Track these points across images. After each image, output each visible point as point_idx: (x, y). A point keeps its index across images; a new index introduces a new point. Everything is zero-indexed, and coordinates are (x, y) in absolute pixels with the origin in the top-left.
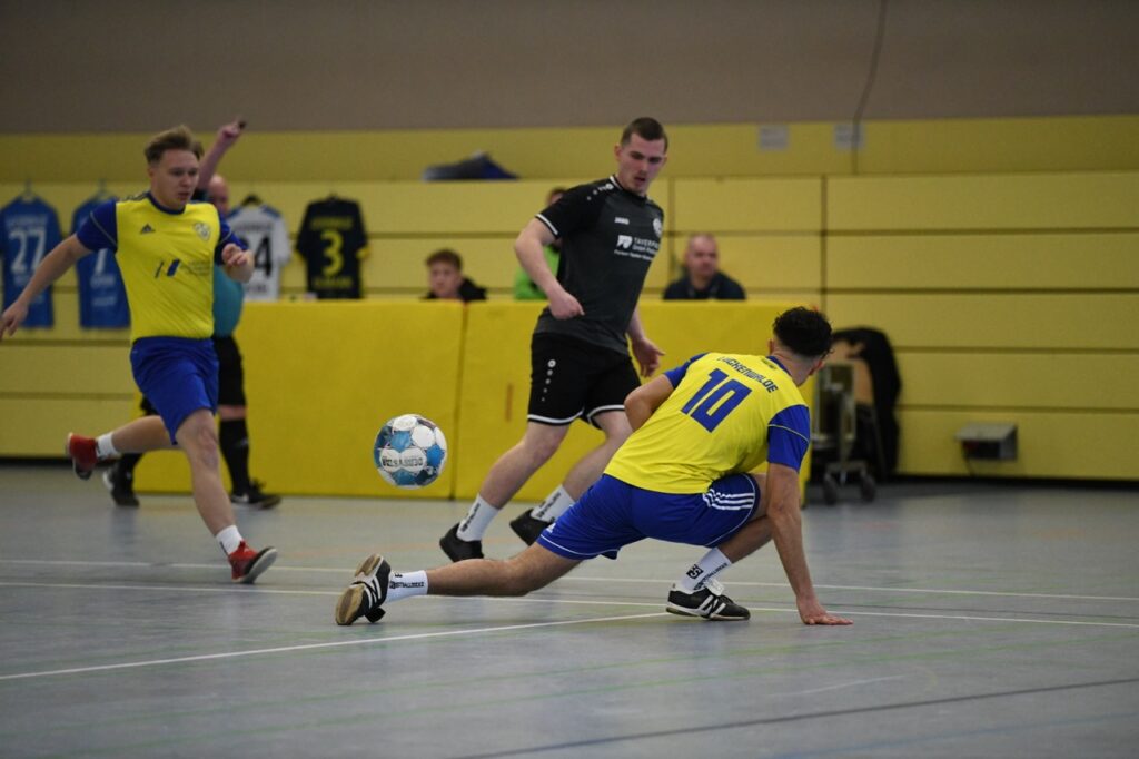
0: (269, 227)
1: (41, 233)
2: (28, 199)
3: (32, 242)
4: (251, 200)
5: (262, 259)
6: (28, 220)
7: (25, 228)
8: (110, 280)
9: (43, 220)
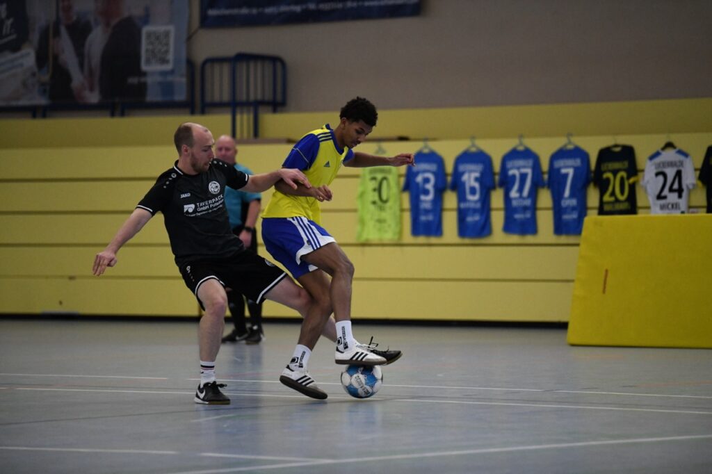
0: (681, 163)
1: (529, 171)
2: (521, 148)
3: (523, 177)
4: (669, 145)
5: (676, 186)
6: (521, 162)
7: (518, 168)
8: (574, 202)
9: (530, 162)
